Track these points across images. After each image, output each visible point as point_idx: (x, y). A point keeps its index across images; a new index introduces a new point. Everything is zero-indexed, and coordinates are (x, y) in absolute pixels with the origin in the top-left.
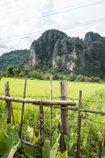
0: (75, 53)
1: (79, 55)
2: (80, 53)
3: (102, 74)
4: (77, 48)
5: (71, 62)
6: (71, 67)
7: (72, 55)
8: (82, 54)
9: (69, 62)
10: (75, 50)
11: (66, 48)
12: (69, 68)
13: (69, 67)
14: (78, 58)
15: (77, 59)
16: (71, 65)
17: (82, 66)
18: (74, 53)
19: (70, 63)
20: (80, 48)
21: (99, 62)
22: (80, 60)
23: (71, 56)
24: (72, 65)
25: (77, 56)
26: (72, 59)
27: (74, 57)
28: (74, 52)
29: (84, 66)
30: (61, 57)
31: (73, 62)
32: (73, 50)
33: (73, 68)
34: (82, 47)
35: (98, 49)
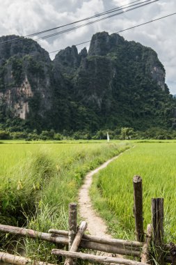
0: (29, 85)
1: (37, 87)
2: (38, 85)
3: (94, 122)
4: (31, 76)
5: (22, 103)
6: (22, 112)
7: (24, 89)
8: (44, 87)
9: (17, 102)
10: (27, 80)
11: (12, 76)
12: (19, 115)
13: (19, 112)
14: (35, 94)
15: (32, 95)
16: (21, 108)
17: (44, 109)
18: (26, 86)
19: (20, 105)
20: (38, 74)
21: (96, 97)
22: (39, 97)
23: (22, 91)
24: (24, 108)
25: (32, 91)
26: (22, 96)
27: (27, 93)
28: (27, 83)
29: (49, 108)
30: (4, 93)
31: (25, 102)
32: (24, 79)
33: (27, 114)
34: (43, 71)
35: (94, 72)
